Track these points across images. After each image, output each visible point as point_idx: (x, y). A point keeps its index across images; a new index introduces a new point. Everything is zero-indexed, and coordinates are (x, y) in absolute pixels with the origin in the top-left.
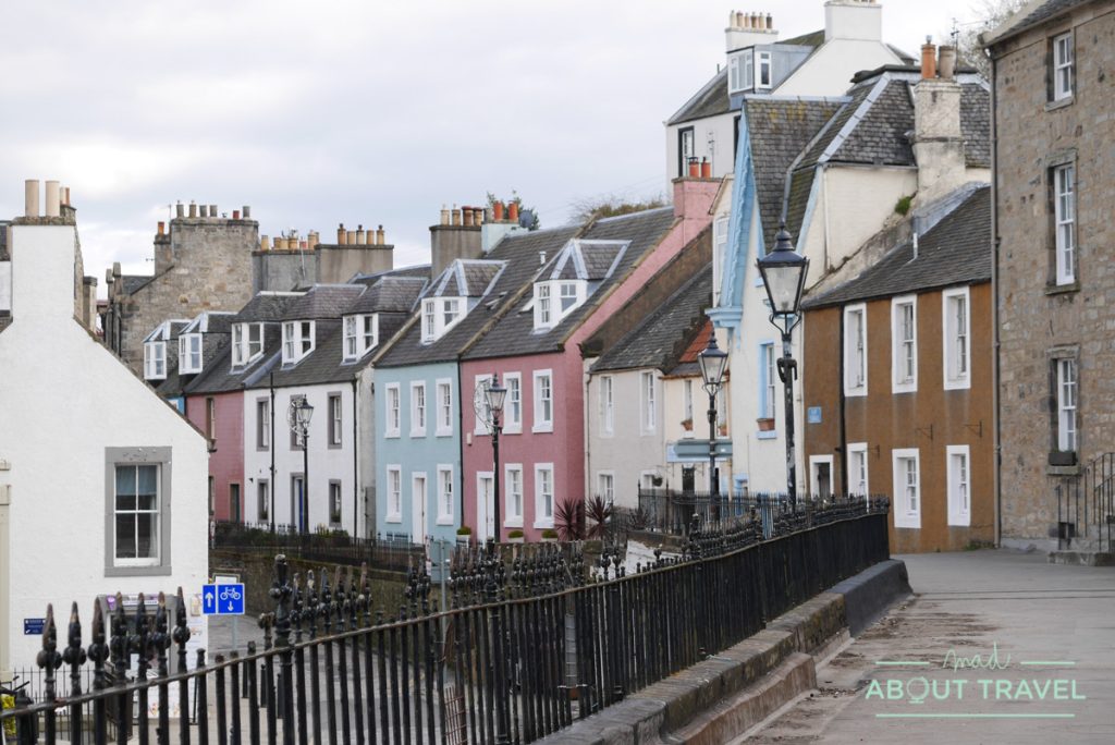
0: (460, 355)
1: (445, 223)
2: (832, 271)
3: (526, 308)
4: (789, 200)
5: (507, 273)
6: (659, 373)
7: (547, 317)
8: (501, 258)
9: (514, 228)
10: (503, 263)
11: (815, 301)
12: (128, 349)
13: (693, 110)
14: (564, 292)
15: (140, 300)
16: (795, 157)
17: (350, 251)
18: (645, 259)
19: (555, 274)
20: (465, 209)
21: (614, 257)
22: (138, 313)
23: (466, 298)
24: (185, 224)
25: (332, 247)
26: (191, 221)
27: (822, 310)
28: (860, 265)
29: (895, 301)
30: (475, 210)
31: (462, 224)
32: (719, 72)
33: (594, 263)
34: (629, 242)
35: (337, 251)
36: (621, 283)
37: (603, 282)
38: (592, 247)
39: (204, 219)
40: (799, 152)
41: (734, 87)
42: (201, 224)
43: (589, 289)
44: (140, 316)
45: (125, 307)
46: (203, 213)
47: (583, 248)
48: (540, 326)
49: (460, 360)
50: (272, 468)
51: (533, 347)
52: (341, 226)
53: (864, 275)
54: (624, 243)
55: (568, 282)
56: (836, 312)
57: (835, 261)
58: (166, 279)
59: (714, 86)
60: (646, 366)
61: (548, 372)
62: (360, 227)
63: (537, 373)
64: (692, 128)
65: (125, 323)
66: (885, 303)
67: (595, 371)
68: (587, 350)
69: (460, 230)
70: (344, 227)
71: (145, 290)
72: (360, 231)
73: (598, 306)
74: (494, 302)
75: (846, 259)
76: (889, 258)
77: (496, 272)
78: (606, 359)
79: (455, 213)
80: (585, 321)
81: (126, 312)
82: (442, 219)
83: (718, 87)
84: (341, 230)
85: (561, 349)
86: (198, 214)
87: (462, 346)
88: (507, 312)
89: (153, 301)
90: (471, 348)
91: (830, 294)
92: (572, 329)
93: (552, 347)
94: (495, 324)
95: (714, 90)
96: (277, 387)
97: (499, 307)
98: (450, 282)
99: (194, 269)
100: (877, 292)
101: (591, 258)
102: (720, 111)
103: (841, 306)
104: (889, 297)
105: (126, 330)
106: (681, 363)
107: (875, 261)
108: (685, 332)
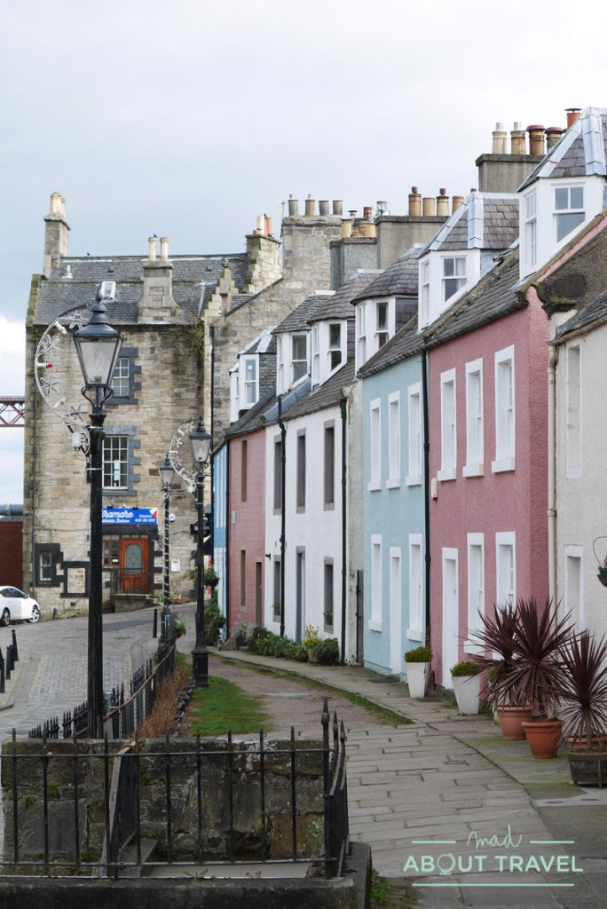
0: (427, 340)
1: (500, 152)
7: (536, 254)
12: (221, 385)
15: (237, 323)
17: (424, 226)
19: (545, 170)
20: (532, 130)
22: (235, 339)
23: (478, 253)
24: (298, 225)
25: (397, 221)
26: (306, 221)
30: (550, 132)
31: (528, 153)
35: (405, 226)
39: (323, 218)
42: (319, 225)
44: (237, 342)
45: (218, 332)
46: (322, 212)
48: (528, 272)
49: (427, 349)
50: (283, 539)
52: (414, 190)
55: (568, 183)
58: (272, 295)
61: (510, 353)
62: (442, 191)
63: (499, 357)
65: (217, 353)
67: (561, 338)
68: (550, 296)
69: (521, 162)
70: (419, 191)
71: (245, 310)
72: (442, 196)
79: (516, 137)
81: (219, 338)
82: (495, 146)
84: (414, 196)
85: (523, 304)
86: (316, 212)
89: (255, 324)
92: (550, 264)
96: (288, 419)
98: (457, 227)
99: (310, 283)
105: (220, 360)
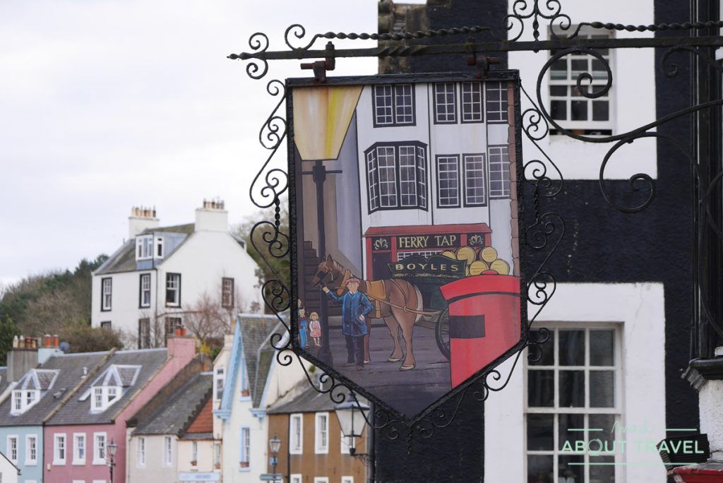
0: (44, 423)
1: (16, 347)
2: (281, 397)
3: (83, 398)
4: (260, 363)
5: (59, 377)
6: (176, 437)
7: (99, 405)
8: (53, 368)
9: (56, 351)
10: (57, 372)
11: (273, 410)
13: (110, 267)
14: (110, 392)
16: (261, 343)
18: (154, 377)
19: (105, 383)
21: (134, 374)
23: (39, 391)
27: (278, 415)
28: (294, 394)
29: (317, 415)
31: (24, 347)
32: (124, 243)
33: (124, 378)
34: (140, 367)
36: (143, 389)
37: (129, 388)
38: (123, 369)
40: (263, 341)
41: (140, 255)
43: (123, 391)
47: (119, 369)
48: (94, 409)
49: (44, 425)
51: (93, 421)
53: (296, 399)
54: (138, 368)
55: (112, 388)
56: (286, 417)
57: (282, 393)
59: (122, 251)
60: (168, 434)
61: (104, 434)
63: (96, 434)
64: (111, 278)
66: (312, 415)
67: (134, 434)
68: (129, 424)
69: (24, 351)
73: (131, 401)
74: (58, 394)
75: (287, 392)
76: (306, 392)
77: (53, 376)
78: (139, 428)
79: (21, 341)
80: (125, 408)
83: (125, 252)
85: (113, 422)
87: (45, 417)
88: (68, 400)
90: (50, 419)
91: (281, 407)
92: (118, 412)
93: (105, 421)
94: (62, 406)
95: (122, 255)
97: (62, 397)
98: (30, 381)
100: (308, 409)
101: (123, 375)
102: (130, 269)
103: (289, 414)
104: (314, 412)
106: (188, 433)
107: (300, 393)
108: (190, 418)
